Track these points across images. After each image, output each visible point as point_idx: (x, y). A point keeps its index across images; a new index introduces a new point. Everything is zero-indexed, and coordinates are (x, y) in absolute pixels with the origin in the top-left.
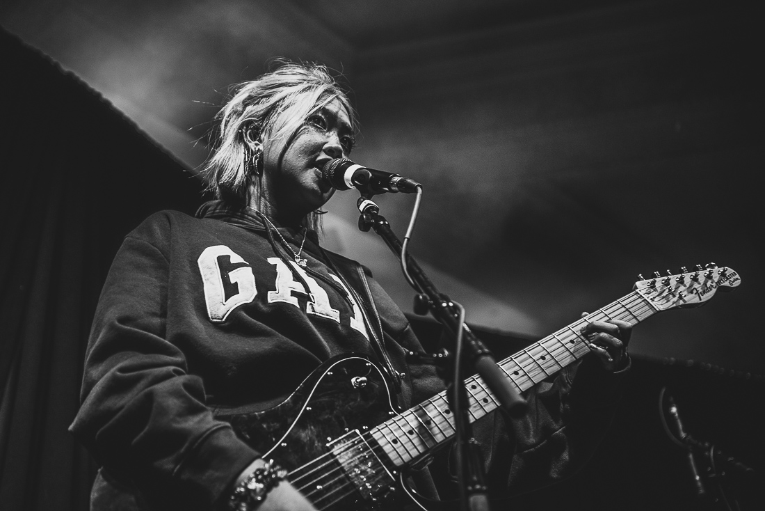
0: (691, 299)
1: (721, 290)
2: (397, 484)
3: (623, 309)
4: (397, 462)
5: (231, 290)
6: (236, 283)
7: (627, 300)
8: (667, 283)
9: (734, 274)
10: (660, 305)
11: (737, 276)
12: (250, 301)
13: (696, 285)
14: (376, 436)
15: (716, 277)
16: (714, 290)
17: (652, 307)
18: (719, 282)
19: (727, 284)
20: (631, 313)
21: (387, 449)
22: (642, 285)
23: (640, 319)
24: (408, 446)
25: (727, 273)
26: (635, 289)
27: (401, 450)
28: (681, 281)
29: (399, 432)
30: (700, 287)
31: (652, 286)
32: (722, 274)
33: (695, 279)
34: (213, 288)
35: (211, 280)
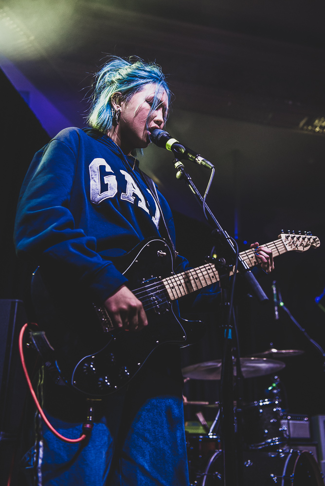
0: (301, 248)
1: (312, 247)
2: (169, 308)
3: (275, 247)
4: (172, 298)
5: (104, 187)
6: (107, 184)
7: (277, 242)
8: (293, 238)
9: (318, 241)
10: (289, 249)
11: (319, 242)
12: (113, 196)
13: (303, 242)
14: (165, 283)
15: (312, 240)
16: (309, 246)
17: (286, 249)
18: (312, 243)
19: (314, 244)
20: (278, 250)
21: (169, 291)
22: (283, 236)
23: (280, 253)
24: (178, 291)
25: (316, 240)
26: (280, 237)
27: (174, 293)
28: (298, 238)
29: (175, 284)
30: (305, 244)
31: (287, 237)
32: (314, 239)
33: (304, 239)
34: (95, 184)
35: (94, 179)
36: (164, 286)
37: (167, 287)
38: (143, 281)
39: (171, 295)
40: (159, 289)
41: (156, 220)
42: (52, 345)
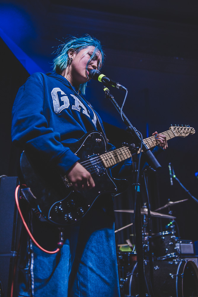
0: (183, 135)
1: (190, 133)
2: (105, 172)
3: (167, 134)
4: (107, 166)
6: (63, 101)
7: (169, 131)
8: (178, 129)
9: (194, 130)
10: (176, 135)
11: (195, 131)
12: (67, 107)
13: (185, 131)
14: (102, 158)
15: (190, 130)
16: (189, 133)
17: (174, 135)
18: (190, 131)
19: (192, 132)
20: (169, 136)
21: (104, 162)
22: (172, 128)
23: (171, 138)
24: (110, 162)
25: (193, 129)
26: (171, 129)
27: (108, 163)
28: (182, 129)
29: (108, 158)
30: (185, 132)
31: (175, 129)
32: (191, 129)
33: (185, 129)
36: (101, 160)
37: (103, 160)
38: (88, 157)
39: (105, 164)
40: (99, 161)
41: (94, 121)
42: (35, 196)
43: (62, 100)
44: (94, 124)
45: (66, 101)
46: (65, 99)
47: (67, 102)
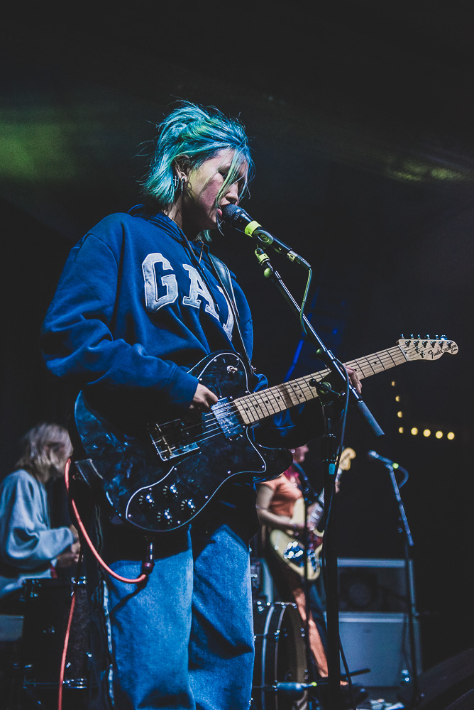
0: (428, 357)
1: (446, 354)
2: (244, 434)
3: (388, 356)
4: (247, 422)
5: (162, 291)
6: (165, 286)
7: (392, 350)
8: (416, 344)
9: (455, 346)
10: (409, 357)
11: (457, 348)
12: (173, 302)
13: (432, 349)
14: (237, 404)
15: (445, 346)
16: (442, 354)
17: (405, 358)
18: (446, 349)
19: (449, 351)
20: (392, 359)
21: (242, 412)
22: (402, 342)
23: (397, 364)
24: (254, 413)
25: (452, 345)
26: (398, 344)
27: (249, 414)
28: (425, 345)
29: (250, 405)
30: (435, 351)
31: (408, 344)
32: (449, 345)
33: (433, 345)
34: (150, 288)
35: (149, 280)
36: (235, 408)
37: (240, 408)
39: (244, 417)
40: (230, 410)
41: (228, 328)
43: (163, 285)
44: (227, 332)
45: (171, 287)
46: (171, 282)
47: (173, 290)
